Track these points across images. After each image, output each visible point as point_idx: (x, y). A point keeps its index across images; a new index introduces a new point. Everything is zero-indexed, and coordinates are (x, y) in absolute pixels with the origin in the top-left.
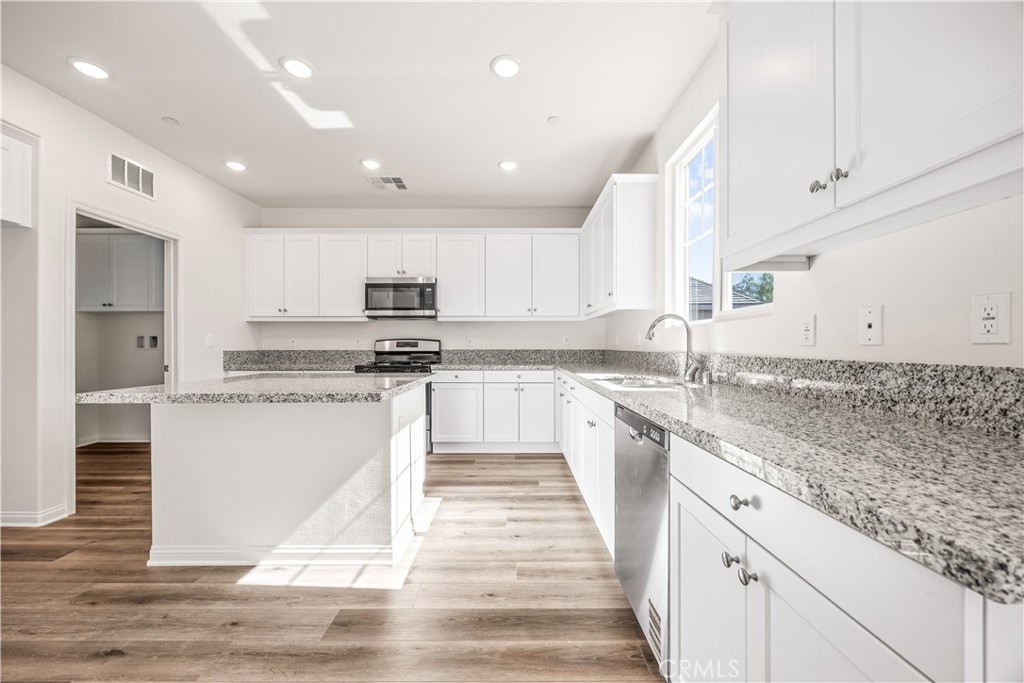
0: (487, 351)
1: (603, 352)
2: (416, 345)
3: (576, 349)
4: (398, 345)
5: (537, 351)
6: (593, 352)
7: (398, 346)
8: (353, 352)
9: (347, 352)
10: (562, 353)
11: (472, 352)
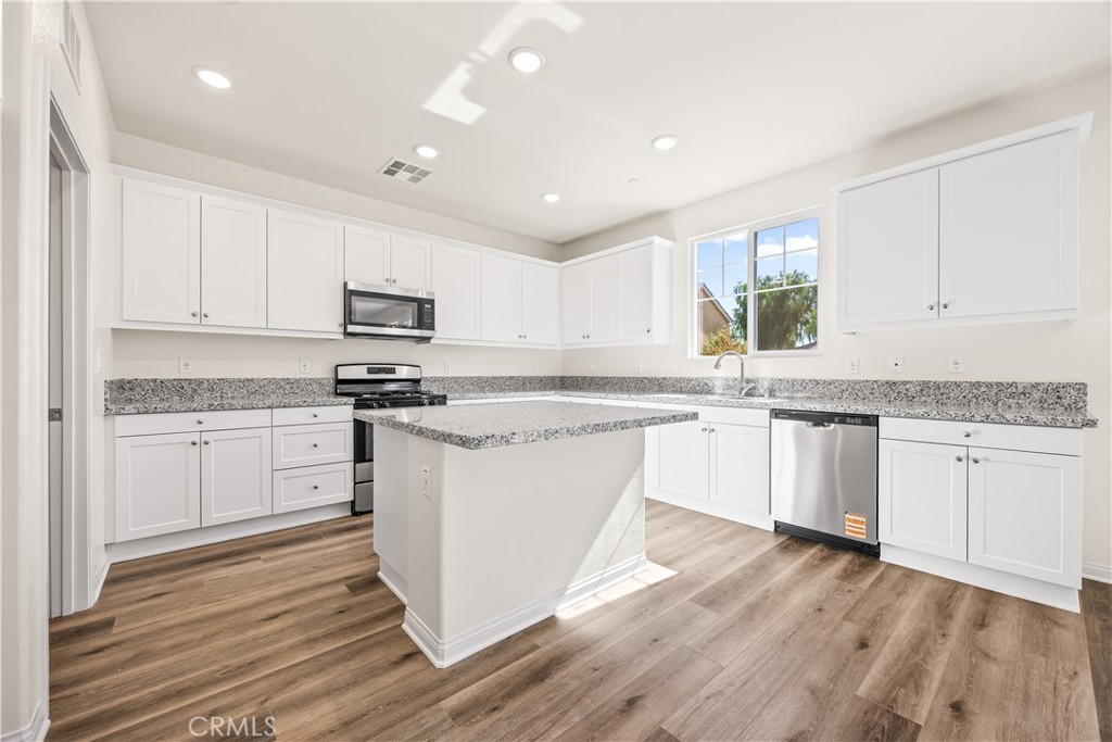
0: (466, 378)
1: (562, 379)
2: (393, 371)
3: (542, 375)
4: (370, 371)
5: (511, 378)
6: (554, 378)
7: (369, 373)
8: (298, 381)
9: (287, 381)
10: (531, 379)
11: (451, 379)
